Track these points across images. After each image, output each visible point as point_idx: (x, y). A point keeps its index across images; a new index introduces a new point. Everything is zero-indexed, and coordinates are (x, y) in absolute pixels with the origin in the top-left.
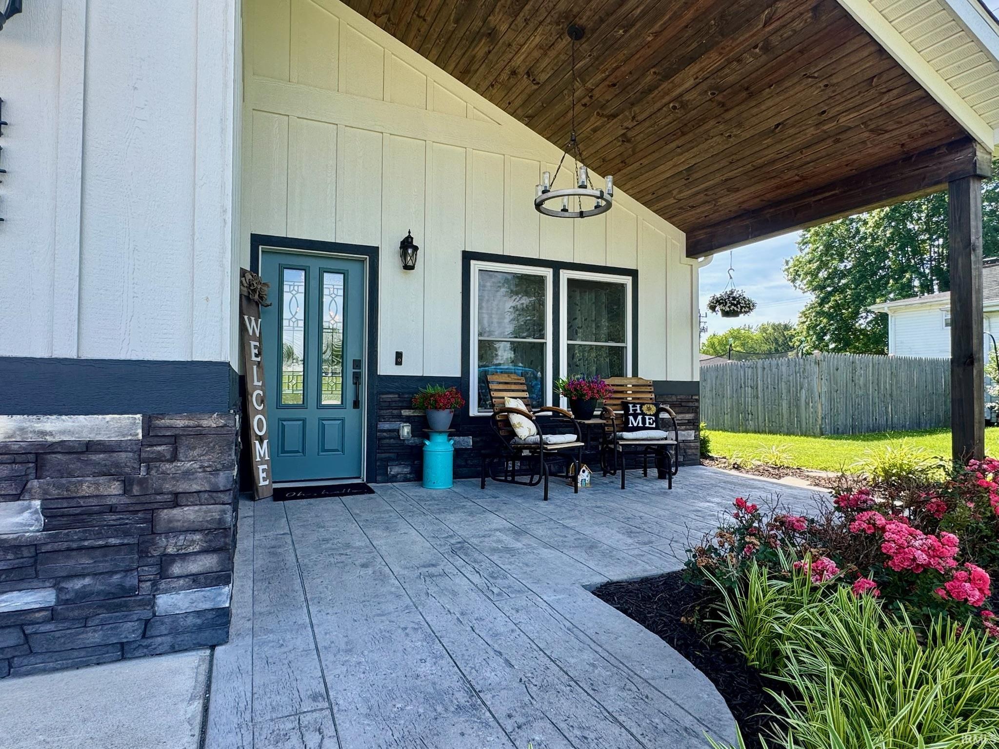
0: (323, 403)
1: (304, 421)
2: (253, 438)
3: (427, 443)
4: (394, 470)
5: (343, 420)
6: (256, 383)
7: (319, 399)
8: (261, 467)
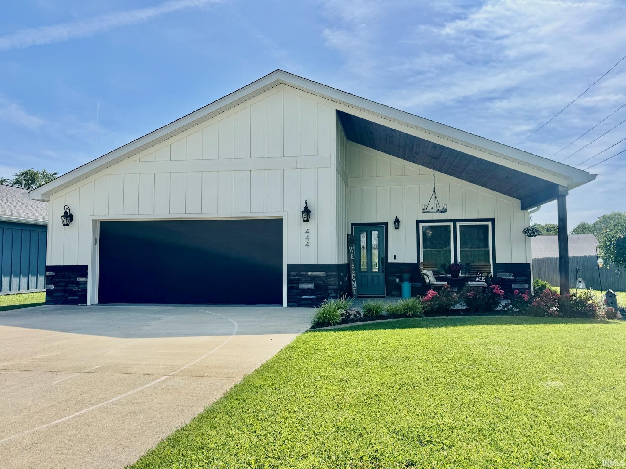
0: (373, 271)
1: (367, 276)
2: (352, 280)
3: (402, 284)
4: (394, 293)
5: (379, 276)
6: (352, 265)
7: (372, 270)
8: (354, 289)
